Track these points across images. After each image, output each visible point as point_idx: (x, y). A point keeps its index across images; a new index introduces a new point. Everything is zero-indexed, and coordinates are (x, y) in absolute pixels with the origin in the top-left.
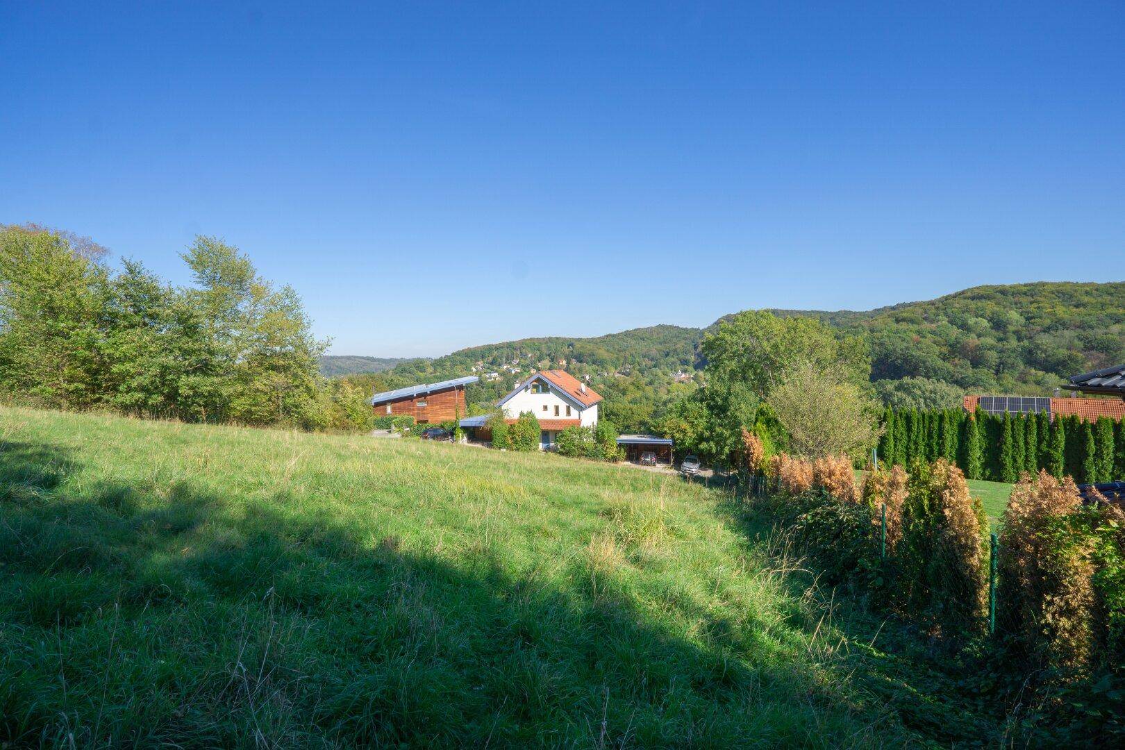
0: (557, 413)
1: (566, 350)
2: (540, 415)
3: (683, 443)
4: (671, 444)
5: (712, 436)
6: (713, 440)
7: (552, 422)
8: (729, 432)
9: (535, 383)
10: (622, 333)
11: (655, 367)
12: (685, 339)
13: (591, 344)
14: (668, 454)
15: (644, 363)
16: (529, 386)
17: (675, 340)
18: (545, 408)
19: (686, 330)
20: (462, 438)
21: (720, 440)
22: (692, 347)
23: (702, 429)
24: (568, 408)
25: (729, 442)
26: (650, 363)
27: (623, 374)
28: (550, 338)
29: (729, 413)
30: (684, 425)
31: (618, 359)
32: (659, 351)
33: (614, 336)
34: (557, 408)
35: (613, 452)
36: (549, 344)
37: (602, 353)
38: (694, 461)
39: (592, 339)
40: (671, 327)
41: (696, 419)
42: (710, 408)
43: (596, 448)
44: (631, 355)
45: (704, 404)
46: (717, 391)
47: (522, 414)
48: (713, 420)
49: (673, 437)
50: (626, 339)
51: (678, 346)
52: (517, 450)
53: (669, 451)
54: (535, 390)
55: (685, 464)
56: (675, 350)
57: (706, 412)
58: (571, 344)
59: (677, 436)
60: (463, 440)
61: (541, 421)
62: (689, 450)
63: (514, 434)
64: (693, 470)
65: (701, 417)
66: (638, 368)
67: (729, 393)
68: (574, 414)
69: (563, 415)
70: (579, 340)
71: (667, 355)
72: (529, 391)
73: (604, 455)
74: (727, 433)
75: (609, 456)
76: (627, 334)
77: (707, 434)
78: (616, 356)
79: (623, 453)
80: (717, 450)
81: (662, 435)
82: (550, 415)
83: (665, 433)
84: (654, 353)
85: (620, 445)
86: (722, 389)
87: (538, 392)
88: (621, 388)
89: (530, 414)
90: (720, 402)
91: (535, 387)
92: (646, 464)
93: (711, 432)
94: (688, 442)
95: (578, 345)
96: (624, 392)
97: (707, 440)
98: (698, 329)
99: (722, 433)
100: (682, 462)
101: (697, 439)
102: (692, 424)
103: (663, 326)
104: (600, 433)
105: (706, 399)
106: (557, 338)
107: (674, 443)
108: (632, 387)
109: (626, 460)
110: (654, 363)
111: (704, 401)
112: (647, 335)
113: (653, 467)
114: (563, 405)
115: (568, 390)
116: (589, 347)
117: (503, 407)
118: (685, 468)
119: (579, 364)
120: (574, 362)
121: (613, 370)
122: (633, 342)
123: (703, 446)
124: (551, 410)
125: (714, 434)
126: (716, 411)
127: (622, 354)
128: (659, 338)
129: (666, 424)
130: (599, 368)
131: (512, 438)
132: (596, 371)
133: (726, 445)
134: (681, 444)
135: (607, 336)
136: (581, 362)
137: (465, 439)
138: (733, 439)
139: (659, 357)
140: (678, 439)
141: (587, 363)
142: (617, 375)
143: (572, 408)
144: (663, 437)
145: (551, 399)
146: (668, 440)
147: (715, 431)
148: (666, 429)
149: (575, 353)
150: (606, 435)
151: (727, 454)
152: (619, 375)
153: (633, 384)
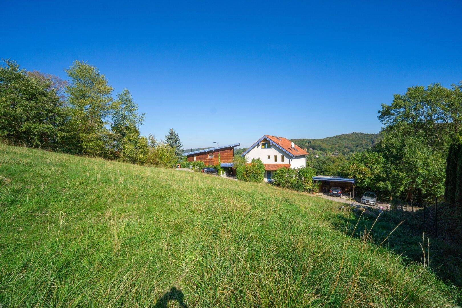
0: (276, 160)
1: (307, 144)
2: (265, 161)
3: (363, 181)
4: (353, 182)
5: (388, 176)
6: (389, 180)
7: (273, 166)
8: (405, 174)
9: (263, 142)
10: (334, 137)
11: (351, 152)
12: (367, 139)
13: (319, 142)
14: (351, 190)
15: (345, 150)
16: (260, 144)
17: (361, 139)
18: (269, 157)
19: (368, 134)
20: (223, 174)
21: (396, 180)
22: (370, 142)
23: (379, 172)
24: (283, 157)
25: (404, 182)
26: (348, 150)
27: (334, 155)
28: (300, 139)
29: (404, 160)
30: (364, 169)
31: (332, 148)
32: (353, 144)
33: (330, 138)
34: (276, 157)
35: (310, 186)
36: (300, 142)
37: (324, 145)
38: (372, 196)
39: (320, 139)
40: (360, 133)
41: (374, 164)
42: (386, 157)
43: (298, 182)
44: (339, 146)
45: (381, 154)
46: (392, 144)
47: (253, 160)
48: (388, 166)
49: (354, 177)
50: (336, 139)
51: (363, 142)
52: (250, 181)
53: (352, 187)
54: (263, 146)
55: (364, 197)
56: (361, 144)
57: (382, 160)
58: (309, 142)
59: (358, 176)
60: (223, 175)
61: (266, 165)
62: (368, 188)
63: (247, 171)
64: (372, 202)
65: (378, 163)
66: (342, 152)
67: (404, 145)
68: (286, 161)
69: (279, 162)
70: (314, 140)
71: (357, 146)
72: (260, 147)
73: (303, 188)
74: (402, 175)
75: (307, 188)
76: (337, 137)
77: (384, 176)
78: (331, 147)
79: (317, 187)
80: (392, 188)
81: (346, 176)
82: (272, 161)
83: (349, 174)
84: (350, 145)
85: (315, 181)
86: (397, 143)
87: (265, 147)
88: (332, 160)
89: (259, 160)
90: (394, 151)
91: (264, 144)
92: (333, 195)
93: (387, 174)
94: (367, 182)
95: (313, 142)
96: (333, 162)
97: (384, 180)
98: (374, 134)
99: (398, 175)
100: (362, 196)
101: (374, 180)
102: (371, 168)
103: (355, 133)
104: (301, 173)
105: (383, 151)
106: (303, 139)
107: (356, 182)
108: (337, 160)
109: (320, 192)
110: (350, 150)
111: (381, 152)
112: (347, 137)
113: (339, 198)
114: (279, 155)
115: (282, 146)
116: (318, 143)
117: (246, 156)
118: (364, 201)
119: (313, 150)
120: (311, 149)
121: (330, 153)
122: (340, 141)
123: (380, 184)
124: (273, 158)
125: (390, 176)
126: (391, 159)
127: (334, 146)
128: (353, 139)
129: (349, 168)
130: (323, 152)
131: (247, 174)
132: (321, 154)
133: (401, 184)
134: (361, 183)
135: (327, 138)
136: (314, 149)
137: (225, 174)
138: (409, 180)
139: (353, 147)
140: (359, 179)
141: (317, 150)
142: (331, 155)
143: (285, 158)
144: (347, 177)
145: (272, 152)
146: (351, 180)
147: (391, 173)
148: (349, 171)
149: (312, 145)
150: (305, 174)
151: (402, 192)
152: (332, 155)
153: (338, 158)
